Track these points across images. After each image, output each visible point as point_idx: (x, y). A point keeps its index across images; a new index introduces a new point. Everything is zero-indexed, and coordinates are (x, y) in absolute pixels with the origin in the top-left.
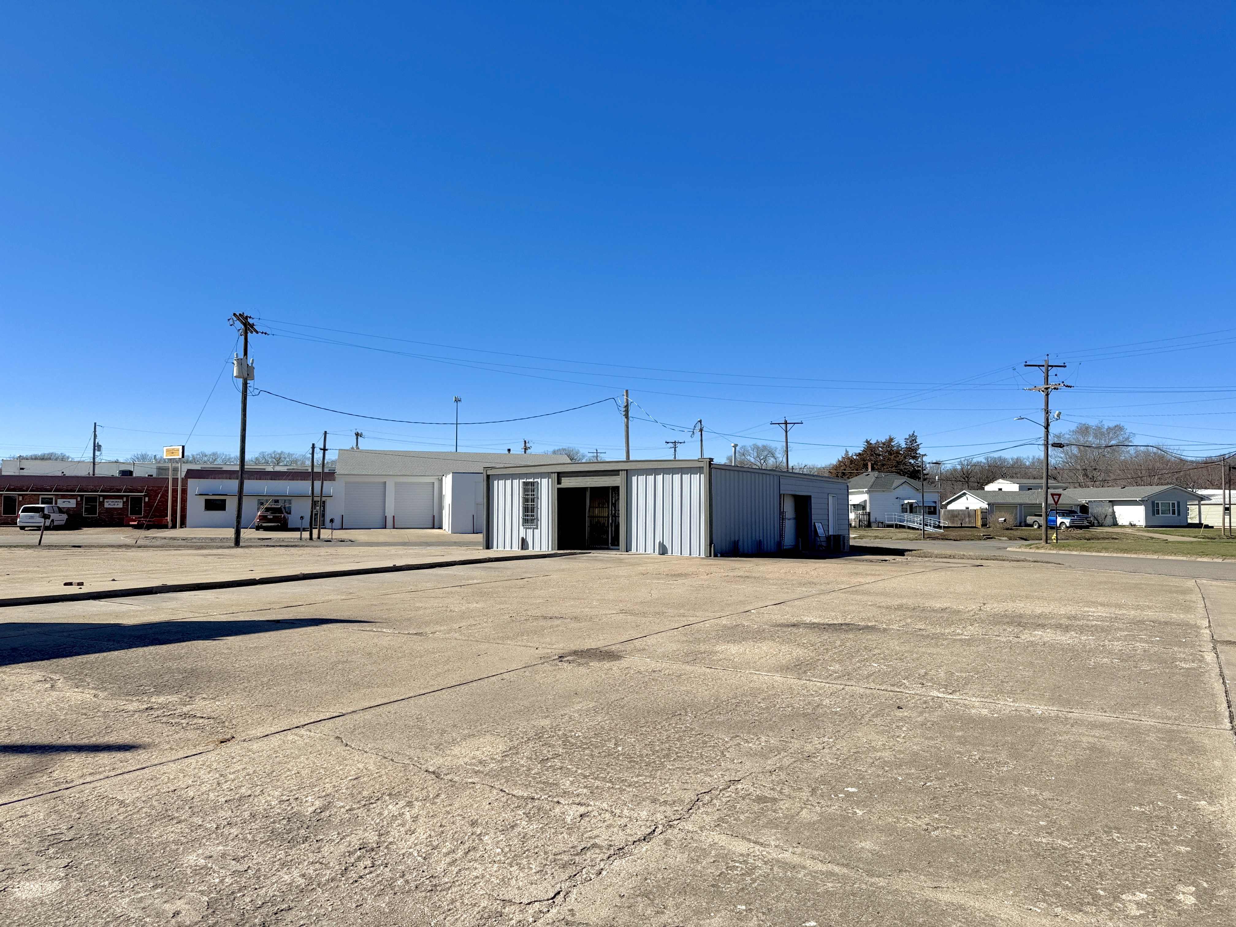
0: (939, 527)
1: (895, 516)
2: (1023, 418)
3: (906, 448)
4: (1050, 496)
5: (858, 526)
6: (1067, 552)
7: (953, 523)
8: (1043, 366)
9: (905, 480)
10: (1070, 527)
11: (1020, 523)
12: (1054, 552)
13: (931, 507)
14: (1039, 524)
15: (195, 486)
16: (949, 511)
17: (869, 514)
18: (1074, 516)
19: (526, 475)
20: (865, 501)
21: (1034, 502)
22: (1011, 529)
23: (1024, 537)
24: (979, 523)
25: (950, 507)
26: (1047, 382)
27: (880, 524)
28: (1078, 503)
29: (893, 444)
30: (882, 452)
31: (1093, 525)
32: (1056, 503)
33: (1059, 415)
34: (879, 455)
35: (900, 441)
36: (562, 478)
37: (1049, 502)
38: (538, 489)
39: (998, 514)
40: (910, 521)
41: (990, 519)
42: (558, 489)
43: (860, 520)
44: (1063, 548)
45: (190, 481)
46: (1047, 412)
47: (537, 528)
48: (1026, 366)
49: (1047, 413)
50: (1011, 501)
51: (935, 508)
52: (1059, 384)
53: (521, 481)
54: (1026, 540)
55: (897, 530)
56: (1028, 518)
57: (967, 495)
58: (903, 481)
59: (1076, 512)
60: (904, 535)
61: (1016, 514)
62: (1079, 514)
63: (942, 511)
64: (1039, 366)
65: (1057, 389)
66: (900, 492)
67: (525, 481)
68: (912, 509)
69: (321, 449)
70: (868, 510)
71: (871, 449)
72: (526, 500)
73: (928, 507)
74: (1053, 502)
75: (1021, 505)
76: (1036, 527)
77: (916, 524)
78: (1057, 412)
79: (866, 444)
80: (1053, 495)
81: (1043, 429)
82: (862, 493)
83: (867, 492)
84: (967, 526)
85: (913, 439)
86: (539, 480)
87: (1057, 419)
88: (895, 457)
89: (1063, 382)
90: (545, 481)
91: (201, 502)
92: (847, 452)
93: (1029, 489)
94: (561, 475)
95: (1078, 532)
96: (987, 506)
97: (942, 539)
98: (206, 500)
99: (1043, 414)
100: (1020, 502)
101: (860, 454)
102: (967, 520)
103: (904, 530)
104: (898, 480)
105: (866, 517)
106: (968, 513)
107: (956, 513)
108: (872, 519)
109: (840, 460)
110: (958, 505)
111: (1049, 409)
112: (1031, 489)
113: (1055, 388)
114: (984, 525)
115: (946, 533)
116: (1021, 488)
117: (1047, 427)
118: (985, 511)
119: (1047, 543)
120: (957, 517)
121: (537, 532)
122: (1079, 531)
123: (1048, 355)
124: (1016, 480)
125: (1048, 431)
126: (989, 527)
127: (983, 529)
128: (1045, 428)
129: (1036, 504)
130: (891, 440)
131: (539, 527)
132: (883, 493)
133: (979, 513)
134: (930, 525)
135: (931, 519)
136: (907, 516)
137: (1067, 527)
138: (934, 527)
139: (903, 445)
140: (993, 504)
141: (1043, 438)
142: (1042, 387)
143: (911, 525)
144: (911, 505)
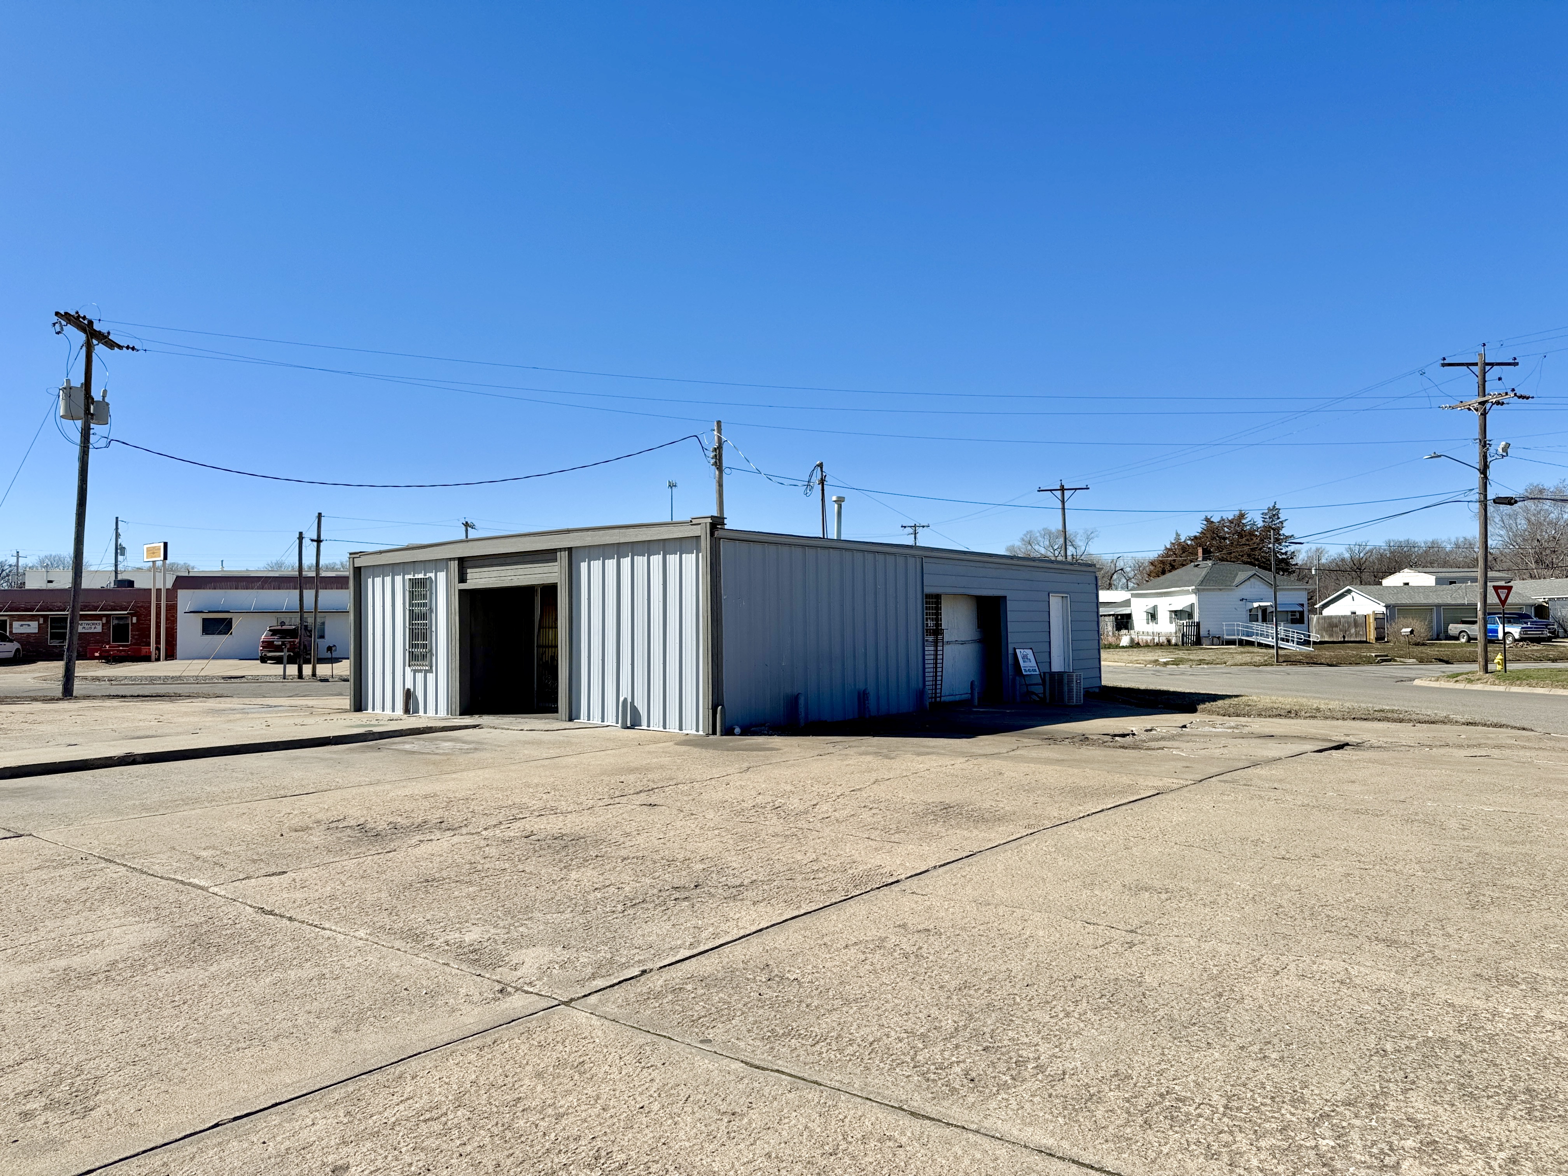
0: (1307, 643)
1: (1237, 627)
2: (1440, 456)
3: (1264, 526)
4: (1491, 591)
5: (1180, 643)
6: (1526, 690)
7: (1331, 636)
8: (1476, 364)
9: (1254, 572)
10: (1522, 639)
11: (1438, 635)
12: (1501, 688)
13: (1295, 612)
14: (1468, 635)
15: (186, 599)
16: (1325, 618)
17: (1198, 624)
18: (1526, 623)
19: (414, 565)
20: (1192, 605)
21: (1460, 601)
22: (1424, 644)
23: (1445, 658)
24: (1372, 636)
25: (1327, 612)
26: (1483, 392)
27: (1215, 640)
28: (1531, 602)
29: (1244, 521)
30: (1228, 533)
31: (1557, 637)
32: (1503, 602)
33: (1505, 449)
34: (1225, 539)
35: (1256, 518)
36: (469, 571)
37: (1489, 601)
38: (431, 593)
39: (1402, 621)
40: (1262, 635)
41: (1389, 629)
42: (461, 592)
43: (1183, 635)
44: (1518, 682)
45: (181, 593)
46: (1484, 444)
47: (431, 671)
48: (1444, 365)
49: (1484, 446)
50: (1421, 600)
51: (1302, 613)
52: (1507, 394)
53: (407, 577)
54: (1447, 662)
55: (1241, 649)
56: (1451, 626)
57: (1353, 594)
58: (1251, 573)
59: (1529, 617)
60: (1247, 658)
61: (1431, 622)
62: (1535, 619)
63: (1315, 618)
64: (1468, 365)
65: (1503, 404)
66: (1246, 591)
67: (411, 577)
68: (1265, 615)
69: (312, 540)
70: (1196, 619)
71: (1212, 531)
72: (413, 616)
73: (1292, 612)
74: (1497, 601)
75: (1438, 606)
76: (1463, 640)
77: (1270, 639)
78: (1504, 443)
79: (1205, 523)
80: (1496, 588)
81: (1478, 474)
82: (1187, 592)
83: (1195, 592)
84: (1352, 639)
85: (1273, 513)
86: (432, 575)
87: (1503, 456)
88: (1247, 540)
89: (1513, 390)
90: (442, 576)
91: (196, 622)
92: (1178, 535)
93: (1451, 583)
94: (466, 564)
95: (1535, 648)
96: (1384, 609)
97: (1308, 663)
98: (204, 619)
99: (1477, 448)
100: (1436, 601)
101: (1195, 537)
102: (1353, 631)
103: (1251, 649)
104: (1244, 573)
105: (1193, 630)
106: (1356, 621)
107: (1335, 620)
108: (1203, 632)
109: (1168, 547)
110: (1339, 609)
111: (1488, 438)
112: (1455, 583)
113: (1498, 403)
114: (1380, 638)
115: (1317, 652)
116: (1439, 581)
117: (1484, 470)
118: (1381, 616)
119: (1487, 672)
120: (1336, 626)
121: (431, 677)
122: (1537, 647)
123: (1484, 345)
124: (1431, 570)
125: (1486, 477)
126: (1387, 642)
127: (1378, 646)
128: (1481, 473)
129: (1464, 605)
130: (1242, 516)
131: (434, 668)
132: (1220, 593)
133: (1372, 620)
134: (1293, 641)
135: (1295, 633)
136: (1257, 626)
137: (1515, 640)
138: (1298, 643)
139: (1260, 524)
140: (1394, 606)
141: (1477, 491)
142: (1473, 401)
143: (1264, 641)
144: (1264, 610)
